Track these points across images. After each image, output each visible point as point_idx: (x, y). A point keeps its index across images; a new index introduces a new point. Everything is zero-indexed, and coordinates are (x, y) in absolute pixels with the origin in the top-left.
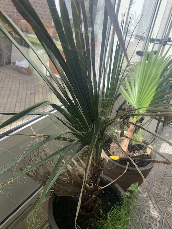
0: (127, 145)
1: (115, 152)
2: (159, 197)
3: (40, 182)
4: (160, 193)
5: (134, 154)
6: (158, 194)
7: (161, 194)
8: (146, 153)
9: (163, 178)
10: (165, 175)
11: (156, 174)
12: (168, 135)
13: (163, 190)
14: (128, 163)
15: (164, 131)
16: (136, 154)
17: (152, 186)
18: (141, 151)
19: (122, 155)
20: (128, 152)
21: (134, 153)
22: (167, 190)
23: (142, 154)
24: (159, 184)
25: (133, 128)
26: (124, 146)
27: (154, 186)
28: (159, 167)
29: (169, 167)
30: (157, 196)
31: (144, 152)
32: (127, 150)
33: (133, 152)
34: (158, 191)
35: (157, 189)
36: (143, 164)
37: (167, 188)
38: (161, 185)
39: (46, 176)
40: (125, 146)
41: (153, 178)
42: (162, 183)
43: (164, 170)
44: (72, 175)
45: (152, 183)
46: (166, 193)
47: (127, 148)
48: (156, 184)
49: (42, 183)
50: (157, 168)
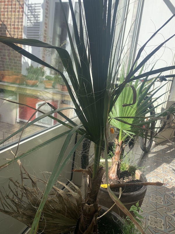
0: (116, 170)
1: (104, 181)
2: (157, 231)
3: (23, 219)
4: (157, 227)
5: (124, 181)
6: (155, 229)
7: (159, 228)
8: (135, 179)
9: (156, 210)
10: (157, 206)
11: (148, 207)
12: (149, 166)
13: (159, 223)
14: (121, 189)
15: (145, 163)
16: (126, 180)
17: (147, 220)
18: (130, 177)
19: (112, 182)
20: (118, 178)
21: (124, 179)
22: (163, 223)
23: (132, 179)
24: (153, 217)
25: (119, 150)
26: (112, 173)
27: (149, 220)
28: (148, 199)
29: (158, 198)
30: (154, 231)
31: (133, 178)
32: (116, 176)
33: (122, 178)
34: (154, 225)
35: (153, 223)
36: (136, 189)
37: (163, 221)
38: (155, 218)
39: (32, 207)
40: (114, 171)
41: (146, 211)
42: (156, 215)
43: (154, 202)
44: (65, 200)
45: (146, 217)
46: (163, 226)
47: (116, 174)
48: (151, 217)
49: (26, 219)
50: (147, 200)
